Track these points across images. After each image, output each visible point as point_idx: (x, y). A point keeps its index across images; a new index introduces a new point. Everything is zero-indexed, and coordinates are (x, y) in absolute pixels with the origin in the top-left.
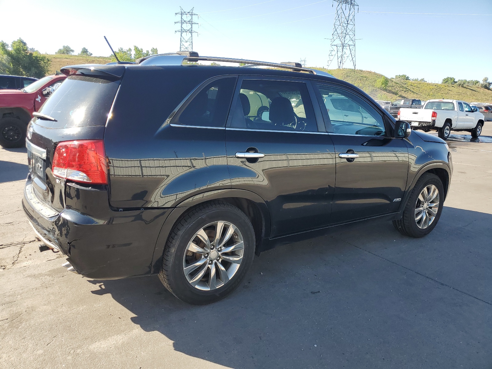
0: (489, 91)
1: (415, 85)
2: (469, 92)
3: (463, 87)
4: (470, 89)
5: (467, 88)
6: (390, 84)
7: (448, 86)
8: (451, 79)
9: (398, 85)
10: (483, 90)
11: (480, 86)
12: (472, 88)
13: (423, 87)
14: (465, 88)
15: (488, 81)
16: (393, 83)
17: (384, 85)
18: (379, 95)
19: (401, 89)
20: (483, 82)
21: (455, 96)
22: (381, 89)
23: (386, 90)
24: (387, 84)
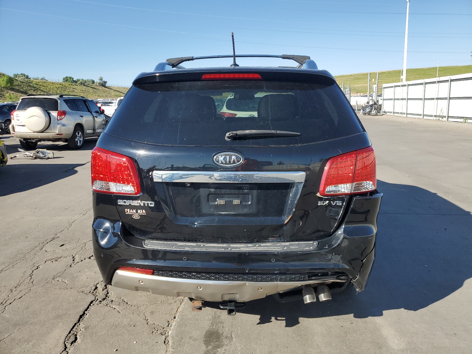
0: (106, 88)
1: (40, 84)
2: (91, 90)
3: (84, 85)
4: (91, 87)
5: (88, 86)
6: (16, 83)
7: (71, 84)
8: (70, 78)
9: (25, 84)
10: (101, 88)
11: (98, 84)
12: (92, 87)
13: (49, 86)
14: (86, 86)
15: (103, 80)
16: (19, 82)
17: (9, 84)
18: (7, 95)
19: (29, 88)
20: (99, 81)
21: (80, 94)
22: (6, 88)
23: (13, 89)
24: (13, 83)
